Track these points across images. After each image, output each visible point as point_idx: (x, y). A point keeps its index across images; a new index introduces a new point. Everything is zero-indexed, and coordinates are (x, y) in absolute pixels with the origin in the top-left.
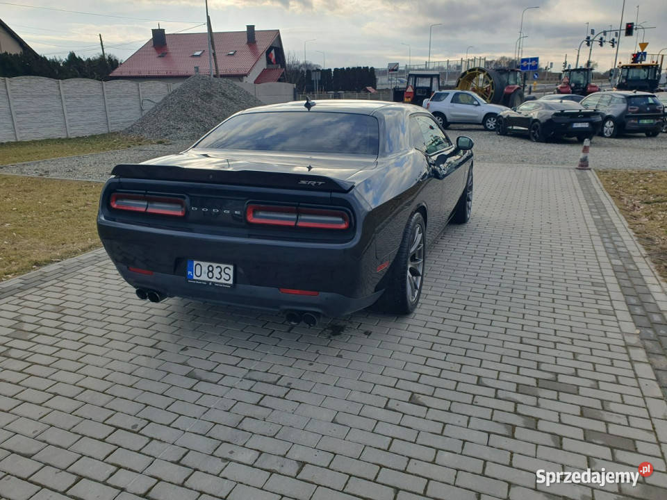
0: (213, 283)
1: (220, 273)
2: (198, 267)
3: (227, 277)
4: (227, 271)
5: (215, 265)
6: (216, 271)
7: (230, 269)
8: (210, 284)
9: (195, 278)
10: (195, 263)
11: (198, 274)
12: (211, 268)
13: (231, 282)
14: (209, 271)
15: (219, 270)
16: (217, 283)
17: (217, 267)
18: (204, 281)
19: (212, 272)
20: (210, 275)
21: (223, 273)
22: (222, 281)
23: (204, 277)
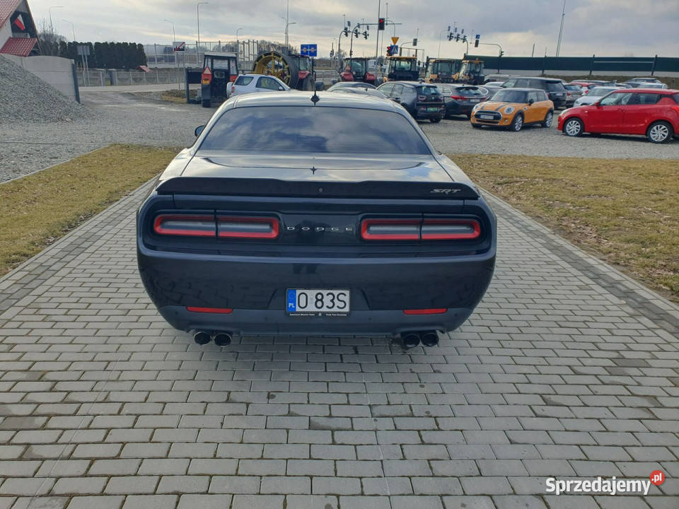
0: (324, 314)
1: (332, 301)
2: (303, 297)
3: (342, 305)
4: (341, 297)
5: (325, 292)
6: (327, 300)
7: (345, 295)
8: (320, 315)
9: (298, 309)
10: (298, 292)
11: (303, 304)
12: (320, 297)
13: (347, 309)
14: (318, 300)
15: (331, 297)
16: (328, 313)
17: (328, 295)
18: (311, 313)
19: (321, 300)
20: (319, 304)
21: (336, 301)
22: (335, 309)
23: (311, 308)
